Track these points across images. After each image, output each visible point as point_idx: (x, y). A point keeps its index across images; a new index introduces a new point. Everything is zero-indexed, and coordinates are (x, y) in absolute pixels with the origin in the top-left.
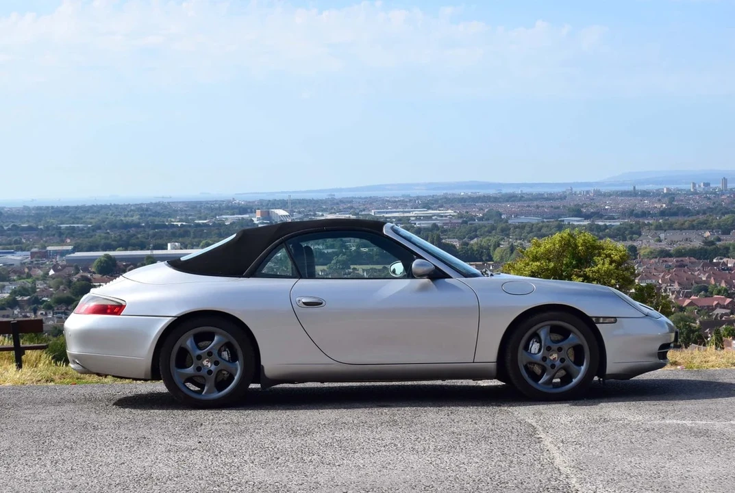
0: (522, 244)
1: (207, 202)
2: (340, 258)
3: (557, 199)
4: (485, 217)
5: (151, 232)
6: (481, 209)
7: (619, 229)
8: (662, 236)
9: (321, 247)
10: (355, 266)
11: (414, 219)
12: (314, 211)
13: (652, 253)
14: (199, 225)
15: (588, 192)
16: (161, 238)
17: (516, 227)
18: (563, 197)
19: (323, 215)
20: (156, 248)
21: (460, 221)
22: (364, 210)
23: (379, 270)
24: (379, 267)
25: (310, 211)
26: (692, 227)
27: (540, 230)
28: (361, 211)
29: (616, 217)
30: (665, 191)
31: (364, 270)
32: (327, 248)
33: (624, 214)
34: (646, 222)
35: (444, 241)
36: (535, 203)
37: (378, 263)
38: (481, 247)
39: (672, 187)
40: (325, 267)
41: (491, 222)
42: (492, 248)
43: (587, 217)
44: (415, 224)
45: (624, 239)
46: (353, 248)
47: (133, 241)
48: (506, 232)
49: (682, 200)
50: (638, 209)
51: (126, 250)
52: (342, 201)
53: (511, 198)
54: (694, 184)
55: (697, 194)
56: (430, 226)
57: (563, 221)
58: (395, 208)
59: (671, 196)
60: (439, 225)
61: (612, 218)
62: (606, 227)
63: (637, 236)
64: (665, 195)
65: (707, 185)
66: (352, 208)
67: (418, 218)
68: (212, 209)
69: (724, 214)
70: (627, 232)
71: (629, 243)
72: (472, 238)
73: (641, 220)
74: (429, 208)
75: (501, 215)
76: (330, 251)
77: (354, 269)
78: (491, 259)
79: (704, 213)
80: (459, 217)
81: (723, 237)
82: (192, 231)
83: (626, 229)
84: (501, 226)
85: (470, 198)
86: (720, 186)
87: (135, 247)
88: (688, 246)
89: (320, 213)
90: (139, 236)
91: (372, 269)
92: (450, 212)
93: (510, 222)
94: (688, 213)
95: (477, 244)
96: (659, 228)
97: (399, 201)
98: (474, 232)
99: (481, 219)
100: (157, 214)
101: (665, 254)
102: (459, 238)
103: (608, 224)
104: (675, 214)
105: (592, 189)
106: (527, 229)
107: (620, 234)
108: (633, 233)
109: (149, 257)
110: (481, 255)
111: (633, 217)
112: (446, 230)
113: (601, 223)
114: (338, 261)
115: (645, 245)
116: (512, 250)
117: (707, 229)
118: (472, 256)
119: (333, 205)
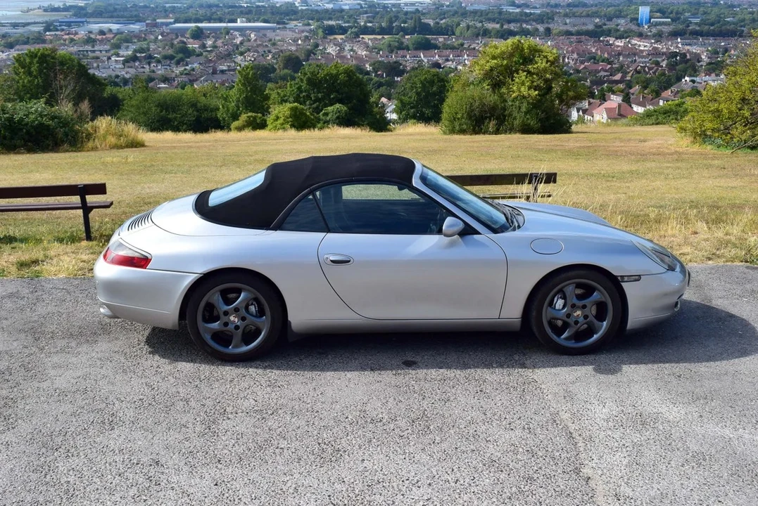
2: (353, 30)
4: (451, 5)
5: (226, 11)
7: (539, 15)
8: (568, 21)
9: (340, 22)
10: (364, 36)
11: (403, 5)
13: (560, 32)
14: (258, 6)
16: (233, 14)
17: (471, 12)
20: (230, 21)
21: (434, 7)
23: (379, 40)
24: (380, 37)
26: (588, 16)
27: (487, 14)
29: (538, 7)
31: (369, 39)
32: (345, 23)
33: (543, 6)
34: (558, 11)
35: (422, 20)
37: (379, 34)
38: (448, 26)
40: (343, 37)
41: (455, 8)
42: (455, 27)
43: (518, 6)
44: (404, 8)
45: (543, 23)
46: (362, 24)
47: (215, 16)
48: (465, 14)
51: (210, 22)
56: (414, 10)
57: (503, 9)
60: (420, 9)
61: (536, 8)
62: (531, 14)
63: (551, 21)
69: (608, 7)
70: (545, 18)
71: (546, 25)
72: (442, 20)
73: (554, 10)
75: (461, 3)
76: (347, 25)
77: (363, 38)
78: (454, 34)
79: (596, 6)
81: (607, 23)
82: (254, 10)
83: (544, 16)
84: (461, 11)
87: (217, 20)
88: (584, 28)
90: (218, 13)
91: (375, 38)
93: (467, 8)
94: (586, 6)
95: (445, 23)
96: (566, 15)
98: (443, 15)
99: (448, 6)
101: (568, 33)
102: (434, 19)
103: (532, 12)
104: (577, 6)
106: (479, 14)
107: (540, 19)
108: (549, 18)
109: (225, 28)
110: (447, 31)
111: (549, 8)
112: (424, 14)
113: (528, 11)
114: (352, 33)
115: (556, 27)
116: (468, 27)
117: (598, 17)
118: (441, 32)
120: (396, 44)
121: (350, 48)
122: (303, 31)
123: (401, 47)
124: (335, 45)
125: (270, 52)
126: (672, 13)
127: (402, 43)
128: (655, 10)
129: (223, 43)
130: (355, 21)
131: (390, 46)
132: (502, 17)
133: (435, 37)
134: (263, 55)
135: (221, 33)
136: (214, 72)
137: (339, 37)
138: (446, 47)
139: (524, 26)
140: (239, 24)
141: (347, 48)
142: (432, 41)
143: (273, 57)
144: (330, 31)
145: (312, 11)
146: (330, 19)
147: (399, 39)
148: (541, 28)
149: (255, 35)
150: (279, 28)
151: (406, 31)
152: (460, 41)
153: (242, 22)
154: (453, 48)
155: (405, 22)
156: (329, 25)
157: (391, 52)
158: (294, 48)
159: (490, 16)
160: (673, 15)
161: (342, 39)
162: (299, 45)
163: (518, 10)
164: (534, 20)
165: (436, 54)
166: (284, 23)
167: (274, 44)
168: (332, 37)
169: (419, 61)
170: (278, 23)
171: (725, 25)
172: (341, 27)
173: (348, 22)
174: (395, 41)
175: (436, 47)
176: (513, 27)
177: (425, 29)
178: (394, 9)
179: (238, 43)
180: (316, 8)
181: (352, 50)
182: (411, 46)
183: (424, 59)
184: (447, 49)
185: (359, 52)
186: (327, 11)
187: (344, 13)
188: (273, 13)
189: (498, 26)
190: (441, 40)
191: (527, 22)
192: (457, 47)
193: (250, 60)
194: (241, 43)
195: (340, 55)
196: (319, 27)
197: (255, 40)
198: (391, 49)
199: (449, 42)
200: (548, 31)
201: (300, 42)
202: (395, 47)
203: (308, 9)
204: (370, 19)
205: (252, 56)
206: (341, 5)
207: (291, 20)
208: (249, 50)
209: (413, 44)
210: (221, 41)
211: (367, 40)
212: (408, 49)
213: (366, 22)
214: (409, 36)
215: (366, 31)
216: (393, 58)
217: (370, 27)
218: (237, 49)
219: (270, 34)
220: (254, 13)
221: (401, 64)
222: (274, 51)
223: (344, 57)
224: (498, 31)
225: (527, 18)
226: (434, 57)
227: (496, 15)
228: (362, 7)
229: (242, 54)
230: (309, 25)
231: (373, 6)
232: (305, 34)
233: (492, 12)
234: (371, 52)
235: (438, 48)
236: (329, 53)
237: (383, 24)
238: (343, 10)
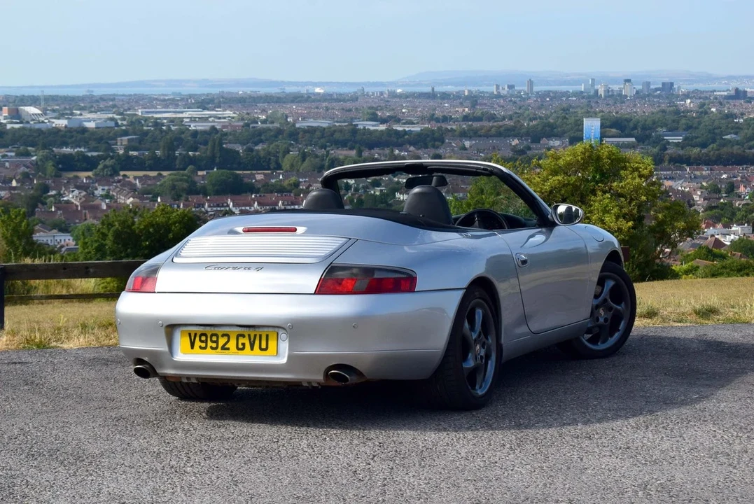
0: (313, 151)
2: (109, 162)
3: (348, 100)
4: (269, 120)
6: (264, 111)
7: (419, 135)
8: (467, 144)
9: (82, 150)
10: (128, 173)
11: (188, 120)
12: (71, 109)
15: (382, 93)
17: (305, 132)
18: (354, 98)
19: (81, 115)
21: (241, 123)
22: (129, 109)
23: (154, 178)
24: (153, 174)
25: (65, 109)
26: (499, 135)
27: (332, 135)
28: (126, 110)
29: (415, 122)
30: (466, 94)
31: (135, 178)
32: (90, 151)
33: (423, 119)
34: (449, 127)
35: (224, 146)
36: (324, 104)
37: (151, 170)
38: (269, 153)
39: (474, 89)
40: (90, 174)
41: (277, 125)
42: (280, 155)
43: (383, 121)
44: (190, 126)
45: (426, 147)
46: (121, 152)
48: (294, 134)
49: (485, 104)
50: (438, 113)
52: (102, 99)
53: (297, 98)
54: (498, 87)
55: (502, 97)
56: (208, 128)
57: (357, 125)
58: (164, 108)
59: (474, 100)
60: (218, 127)
61: (412, 123)
62: (405, 132)
63: (440, 143)
64: (467, 98)
65: (511, 87)
66: (114, 106)
67: (193, 120)
69: (531, 120)
70: (428, 139)
71: (432, 151)
72: (256, 144)
73: (444, 126)
74: (204, 109)
75: (287, 117)
76: (95, 154)
77: (125, 176)
78: (279, 167)
79: (511, 119)
80: (239, 120)
81: (533, 146)
83: (428, 136)
84: (287, 129)
85: (250, 97)
86: (526, 88)
89: (78, 112)
91: (145, 176)
92: (229, 113)
93: (297, 125)
94: (494, 118)
95: (264, 149)
96: (463, 134)
97: (169, 99)
98: (258, 136)
99: (264, 122)
102: (243, 144)
103: (407, 129)
104: (479, 119)
105: (385, 90)
106: (318, 133)
107: (421, 141)
108: (435, 140)
110: (268, 163)
111: (433, 123)
112: (226, 134)
113: (400, 129)
114: (105, 167)
115: (450, 153)
116: (304, 156)
117: (515, 136)
118: (259, 164)
119: (92, 103)
120: (185, 185)
121: (104, 193)
122: (18, 166)
123: (193, 190)
124: (78, 187)
126: (635, 128)
127: (194, 183)
128: (608, 123)
130: (109, 148)
131: (173, 187)
132: (359, 138)
133: (249, 172)
137: (83, 176)
138: (269, 189)
139: (396, 152)
141: (100, 191)
142: (246, 180)
144: (68, 164)
145: (30, 131)
146: (66, 144)
147: (189, 177)
151: (198, 164)
152: (293, 179)
154: (281, 190)
155: (195, 150)
156: (64, 155)
157: (177, 198)
158: (4, 195)
159: (337, 136)
160: (638, 132)
161: (88, 178)
162: (14, 188)
163: (382, 127)
164: (411, 144)
165: (254, 200)
168: (71, 175)
169: (227, 212)
171: (724, 145)
172: (86, 158)
173: (96, 149)
174: (181, 180)
175: (252, 189)
176: (376, 154)
177: (228, 160)
178: (173, 128)
180: (38, 126)
181: (107, 196)
182: (210, 188)
183: (234, 209)
184: (272, 192)
185: (121, 200)
186: (56, 131)
187: (86, 135)
189: (353, 153)
190: (259, 177)
192: (289, 188)
195: (88, 205)
196: (46, 159)
198: (176, 194)
199: (273, 181)
201: (14, 183)
202: (183, 190)
203: (23, 128)
204: (133, 144)
206: (81, 121)
209: (214, 185)
211: (131, 179)
212: (205, 195)
213: (127, 149)
214: (205, 173)
215: (128, 163)
216: (182, 208)
217: (136, 157)
223: (97, 207)
225: (399, 139)
226: (251, 205)
227: (348, 136)
228: (117, 124)
230: (28, 154)
231: (136, 123)
232: (22, 169)
233: (341, 131)
234: (142, 199)
235: (257, 191)
236: (68, 202)
237: (158, 153)
238: (85, 130)
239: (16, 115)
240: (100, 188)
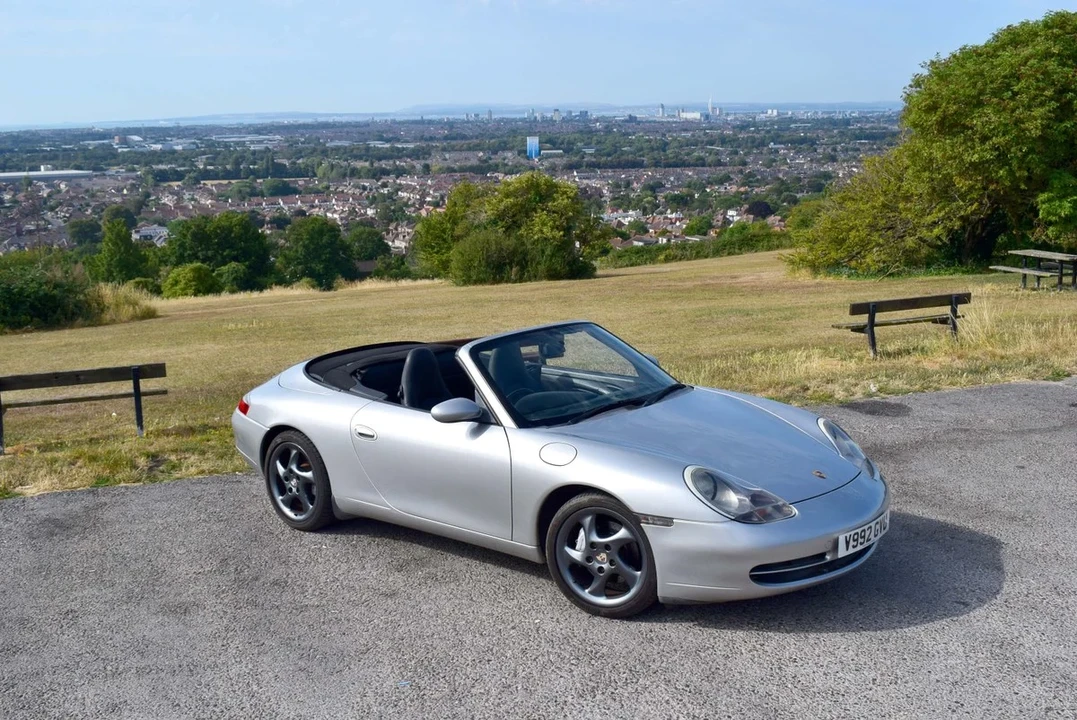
1: (70, 130)
2: (192, 175)
3: (363, 126)
4: (307, 141)
5: (25, 156)
6: (302, 135)
7: (413, 150)
8: (447, 156)
9: (173, 166)
11: (248, 143)
12: (164, 137)
13: (440, 169)
14: (65, 150)
15: (386, 121)
16: (34, 161)
17: (332, 149)
18: (367, 125)
19: (171, 141)
20: (31, 169)
21: (287, 144)
22: (206, 136)
23: (226, 185)
24: (225, 182)
25: (160, 136)
26: (469, 149)
27: (352, 151)
28: (204, 137)
29: (410, 141)
30: (446, 121)
31: (212, 185)
32: (180, 166)
33: (415, 139)
34: (434, 145)
35: (275, 161)
36: (345, 130)
37: (223, 179)
38: (307, 166)
39: (451, 117)
40: (179, 183)
41: (312, 145)
42: (316, 167)
43: (387, 141)
44: (250, 147)
45: (418, 159)
46: (201, 167)
47: (10, 164)
48: (325, 153)
49: (459, 128)
50: (427, 135)
51: (4, 172)
52: (186, 128)
53: (325, 126)
54: (467, 115)
55: (470, 122)
56: (263, 148)
57: (369, 144)
58: (231, 134)
59: (451, 124)
60: (270, 148)
61: (407, 142)
62: (403, 149)
63: (429, 156)
64: (446, 123)
65: (477, 115)
66: (195, 134)
67: (252, 142)
68: (75, 136)
69: (491, 138)
70: (420, 153)
71: (423, 162)
72: (298, 159)
73: (431, 144)
74: (260, 134)
75: (319, 139)
76: (182, 169)
77: (204, 184)
78: (315, 175)
79: (477, 138)
80: (285, 142)
81: (493, 157)
82: (61, 155)
83: (419, 151)
84: (319, 148)
85: (293, 125)
86: (487, 116)
87: (11, 169)
88: (469, 164)
89: (170, 139)
90: (15, 160)
91: (219, 184)
92: (278, 137)
93: (327, 145)
94: (465, 138)
95: (303, 163)
96: (444, 149)
97: (234, 128)
98: (299, 154)
99: (303, 143)
100: (27, 141)
101: (451, 170)
102: (288, 159)
103: (404, 146)
104: (454, 139)
105: (389, 119)
106: (342, 151)
107: (415, 154)
108: (426, 153)
109: (26, 178)
110: (307, 172)
111: (423, 142)
112: (276, 152)
113: (400, 146)
114: (190, 178)
115: (436, 162)
116: (332, 167)
117: (481, 150)
118: (300, 173)
119: (180, 132)
120: (248, 190)
121: (190, 197)
122: (128, 179)
123: (254, 193)
124: (170, 193)
125: (88, 205)
126: (562, 143)
127: (255, 188)
128: (544, 140)
129: (25, 196)
130: (193, 164)
131: (240, 192)
132: (371, 153)
133: (293, 179)
134: (80, 209)
135: (21, 184)
136: (19, 233)
137: (175, 185)
138: (309, 191)
139: (398, 163)
140: (43, 171)
141: (187, 196)
142: (291, 185)
143: (94, 211)
144: (162, 177)
145: (135, 153)
146: (161, 162)
147: (250, 184)
148: (418, 165)
149: (66, 186)
150: (96, 176)
151: (256, 174)
152: (325, 184)
153: (47, 169)
154: (317, 192)
155: (255, 164)
156: (161, 171)
157: (243, 199)
158: (118, 200)
159: (355, 152)
160: (564, 146)
161: (178, 186)
162: (125, 195)
163: (387, 145)
164: (409, 156)
165: (297, 200)
166: (102, 169)
167: (93, 196)
168: (165, 185)
169: (279, 209)
170: (94, 170)
171: (622, 155)
172: (176, 172)
173: (183, 165)
174: (245, 186)
175: (295, 191)
176: (384, 164)
177: (279, 171)
178: (238, 149)
179: (45, 195)
180: (141, 149)
182: (266, 191)
183: (284, 206)
184: (310, 193)
185: (203, 201)
186: (154, 153)
187: (176, 155)
188: (86, 158)
189: (367, 164)
190: (301, 183)
191: (399, 158)
192: (322, 190)
193: (65, 217)
194: (49, 196)
195: (179, 206)
196: (148, 173)
197: (68, 191)
198: (242, 196)
199: (311, 185)
200: (427, 168)
201: (125, 192)
202: (247, 193)
203: (130, 152)
204: (211, 161)
205: (67, 212)
206: (172, 145)
207: (109, 165)
208: (61, 204)
209: (269, 189)
210: (23, 194)
211: (209, 186)
212: (263, 196)
213: (205, 165)
214: (262, 180)
215: (206, 175)
216: (246, 206)
217: (212, 170)
218: (45, 203)
219: (84, 183)
220: (61, 158)
221: (259, 214)
222: (93, 204)
223: (185, 208)
224: (369, 170)
225: (399, 154)
226: (295, 203)
227: (363, 152)
228: (198, 147)
229: (52, 209)
230: (134, 170)
231: (211, 145)
232: (131, 181)
233: (358, 149)
234: (217, 200)
235: (300, 193)
236: (164, 204)
237: (228, 167)
238: (175, 152)
239: (124, 142)
240: (187, 194)
